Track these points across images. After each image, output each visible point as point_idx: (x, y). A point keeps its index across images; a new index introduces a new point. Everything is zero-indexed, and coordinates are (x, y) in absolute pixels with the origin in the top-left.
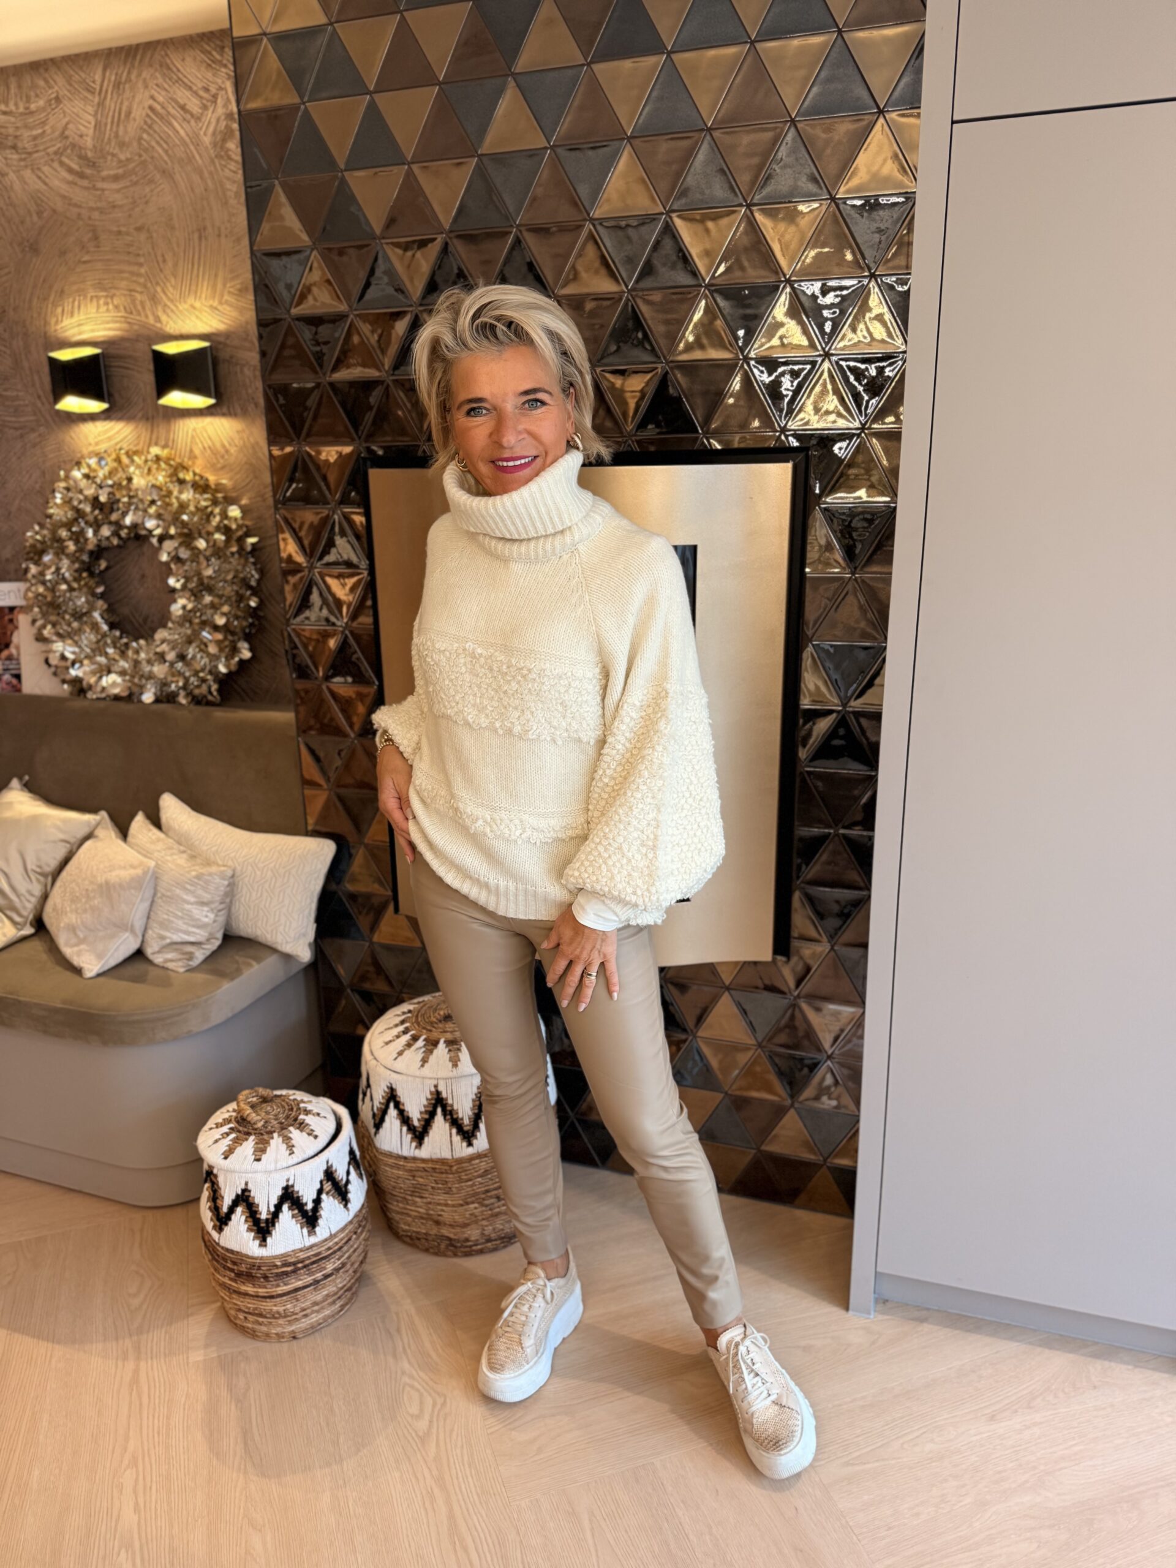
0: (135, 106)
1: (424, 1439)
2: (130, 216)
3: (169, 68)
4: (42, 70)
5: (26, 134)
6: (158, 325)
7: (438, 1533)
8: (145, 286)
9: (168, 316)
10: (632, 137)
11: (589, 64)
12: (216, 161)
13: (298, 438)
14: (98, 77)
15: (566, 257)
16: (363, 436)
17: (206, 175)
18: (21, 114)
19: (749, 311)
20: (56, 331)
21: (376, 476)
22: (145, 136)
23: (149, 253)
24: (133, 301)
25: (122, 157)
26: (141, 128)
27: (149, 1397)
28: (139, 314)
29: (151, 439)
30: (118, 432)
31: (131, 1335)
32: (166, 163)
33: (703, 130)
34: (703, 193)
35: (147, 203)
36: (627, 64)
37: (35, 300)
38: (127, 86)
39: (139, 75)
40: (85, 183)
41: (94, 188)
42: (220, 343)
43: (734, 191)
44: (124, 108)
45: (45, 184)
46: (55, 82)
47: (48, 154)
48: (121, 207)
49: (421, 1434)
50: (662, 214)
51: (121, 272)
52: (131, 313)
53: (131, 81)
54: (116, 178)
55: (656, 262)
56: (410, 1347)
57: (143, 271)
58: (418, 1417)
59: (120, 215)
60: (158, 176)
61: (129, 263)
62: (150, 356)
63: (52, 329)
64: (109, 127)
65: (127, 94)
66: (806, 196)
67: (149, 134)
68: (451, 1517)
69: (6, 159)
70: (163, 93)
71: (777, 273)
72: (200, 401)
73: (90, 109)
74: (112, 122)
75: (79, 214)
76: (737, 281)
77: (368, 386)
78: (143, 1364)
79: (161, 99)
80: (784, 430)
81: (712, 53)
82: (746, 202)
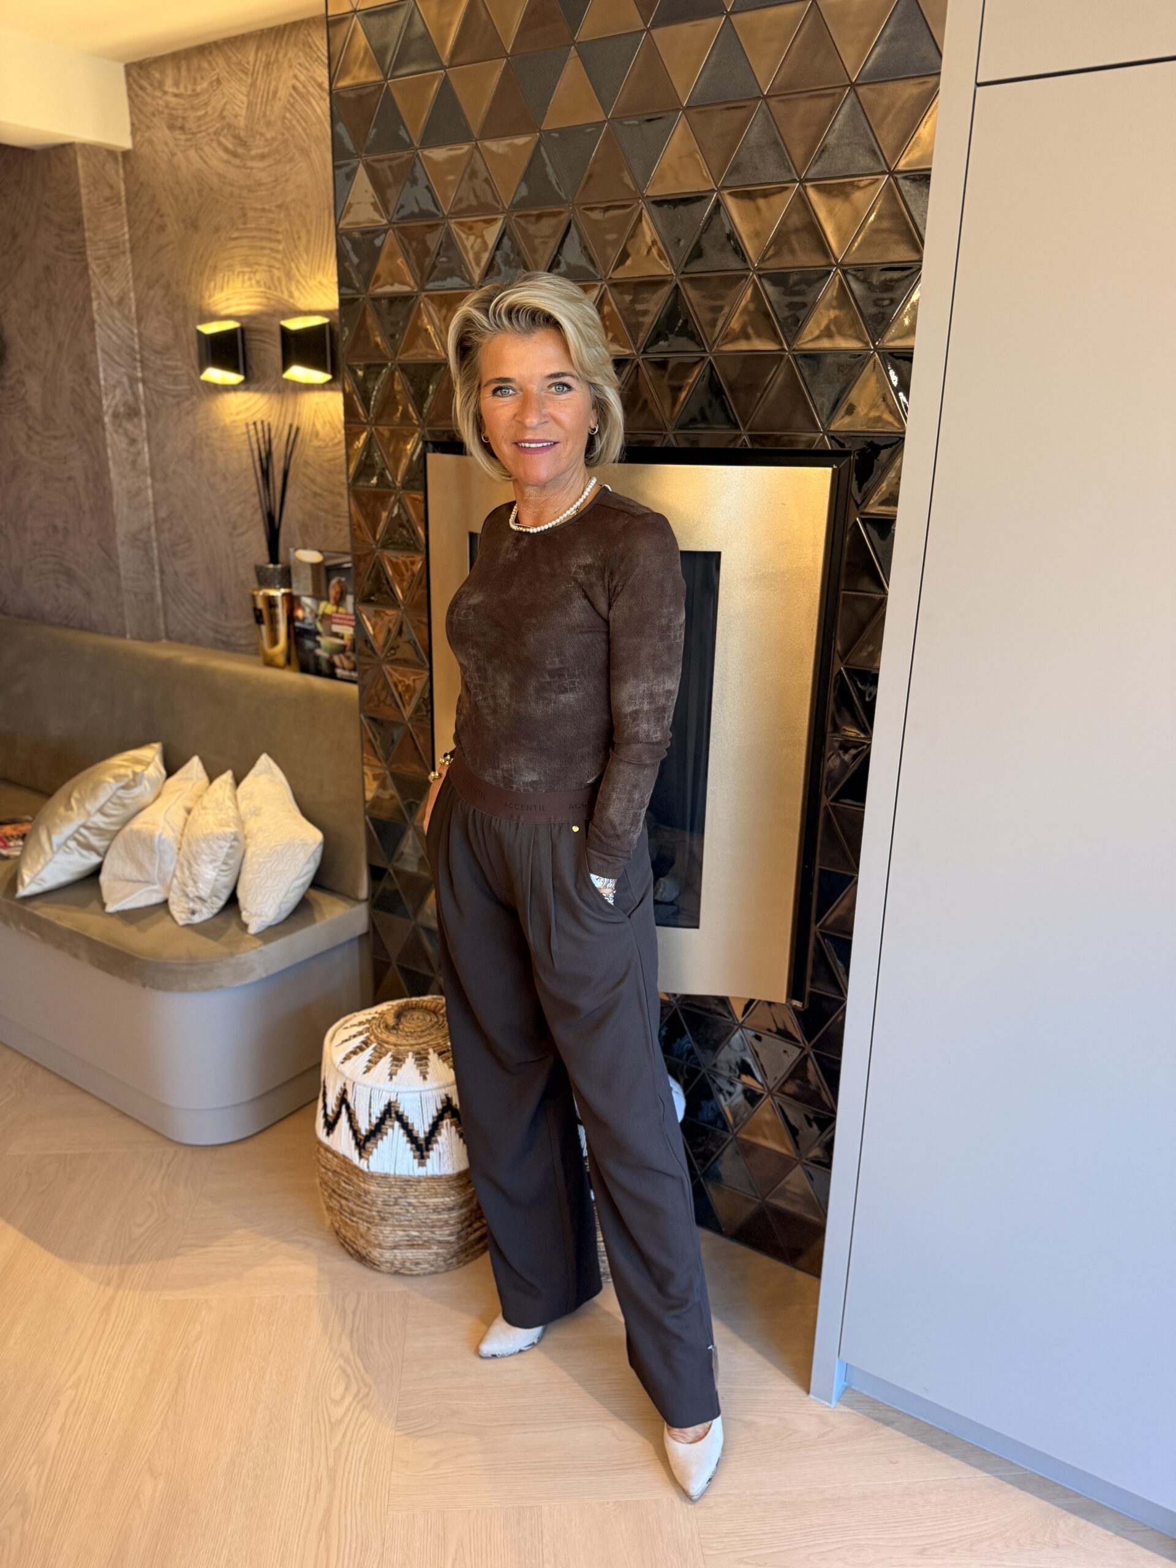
0: (281, 86)
1: (334, 1426)
2: (272, 194)
3: (311, 48)
4: (207, 53)
5: (192, 115)
6: (291, 301)
7: (310, 1524)
8: (282, 263)
9: (300, 292)
10: (688, 107)
11: (648, 30)
13: (369, 418)
14: (251, 58)
16: (426, 419)
18: (190, 96)
19: (797, 299)
20: (209, 304)
21: (433, 461)
22: (288, 115)
23: (287, 230)
24: (272, 277)
25: (268, 136)
26: (285, 108)
27: (113, 1326)
28: (276, 290)
29: (281, 411)
30: (255, 403)
31: (121, 1263)
32: (304, 140)
33: (759, 98)
34: (757, 169)
35: (287, 180)
36: (685, 29)
37: (194, 275)
38: (275, 66)
39: (286, 55)
40: (237, 162)
41: (245, 167)
43: (787, 165)
44: (272, 88)
45: (205, 162)
46: (217, 64)
47: (209, 134)
48: (265, 184)
49: (333, 1420)
50: (713, 191)
51: (263, 248)
52: (269, 288)
53: (278, 61)
54: (263, 157)
55: (706, 244)
56: (358, 1330)
57: (280, 247)
58: (337, 1403)
59: (264, 193)
60: (297, 155)
61: (270, 240)
62: (278, 333)
63: (206, 301)
64: (258, 107)
65: (275, 74)
66: (863, 171)
67: (291, 113)
68: (328, 1511)
69: (176, 139)
70: (305, 72)
71: (828, 257)
72: (321, 377)
73: (244, 90)
74: (261, 103)
75: (231, 194)
76: (786, 265)
77: (434, 368)
78: (120, 1293)
79: (302, 78)
80: (826, 431)
81: (771, 12)
82: (799, 177)
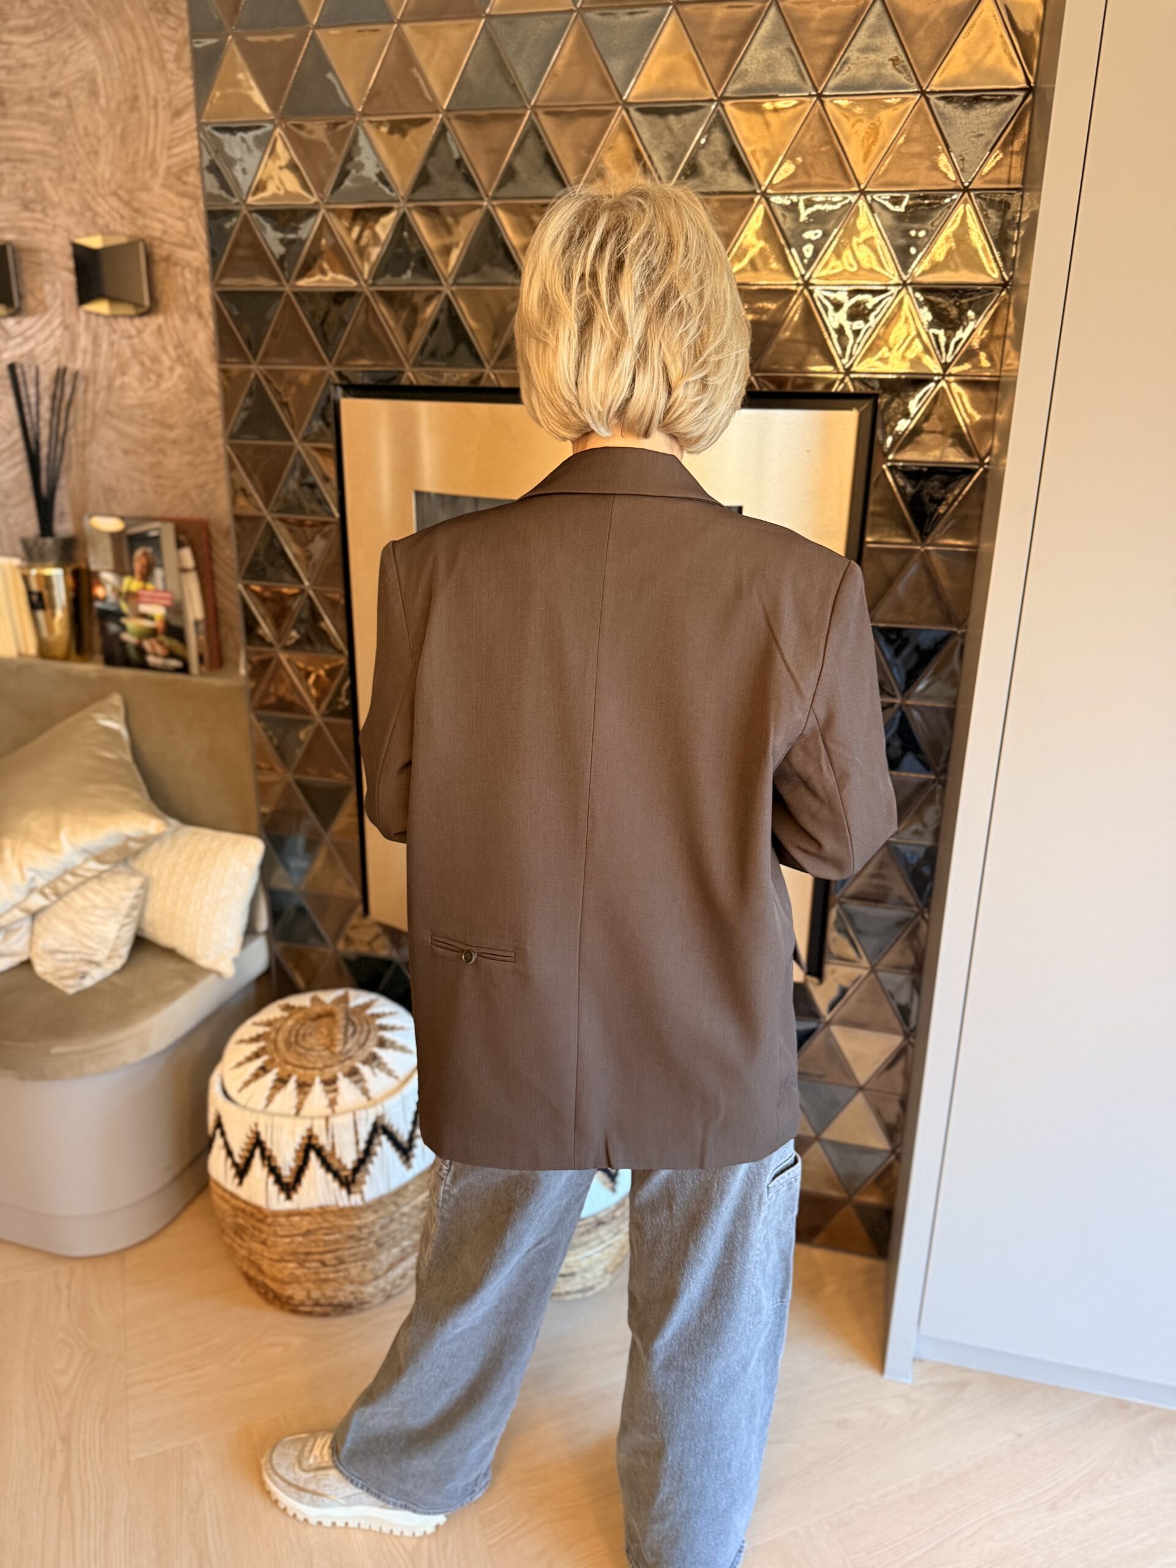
2: (44, 78)
10: (679, 3)
12: (151, 14)
13: (255, 356)
15: (592, 150)
16: (334, 360)
17: (139, 31)
21: (352, 408)
32: (89, 14)
34: (764, 77)
35: (64, 63)
42: (155, 238)
43: (802, 76)
48: (33, 66)
50: (711, 101)
54: (27, 30)
55: (703, 160)
59: (32, 76)
60: (79, 30)
62: (69, 250)
66: (891, 88)
71: (849, 181)
76: (801, 189)
77: (340, 297)
80: (848, 372)
82: (816, 90)
